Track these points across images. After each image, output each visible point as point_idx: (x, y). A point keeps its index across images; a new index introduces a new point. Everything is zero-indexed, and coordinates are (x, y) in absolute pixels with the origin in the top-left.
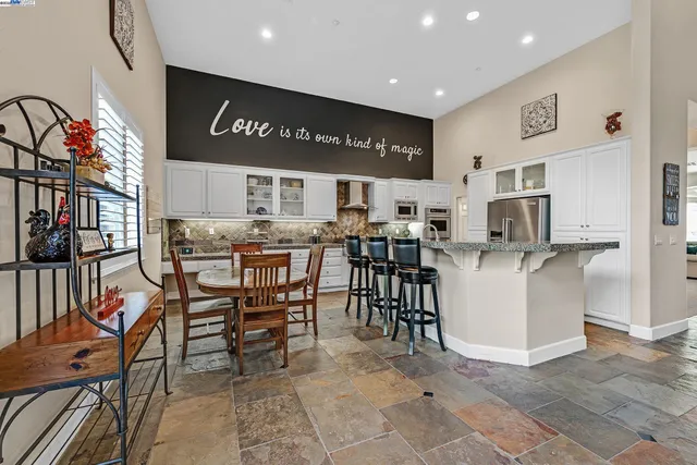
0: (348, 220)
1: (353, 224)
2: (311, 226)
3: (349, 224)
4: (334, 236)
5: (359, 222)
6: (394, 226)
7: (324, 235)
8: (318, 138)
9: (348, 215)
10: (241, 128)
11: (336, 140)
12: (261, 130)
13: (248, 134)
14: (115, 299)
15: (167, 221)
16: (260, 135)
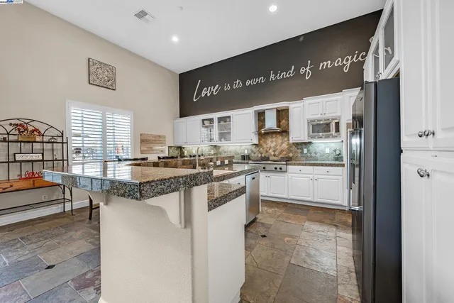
0: (272, 142)
1: (276, 145)
2: (243, 147)
3: (273, 145)
4: (260, 155)
5: (282, 143)
7: (253, 154)
8: (248, 83)
9: (272, 137)
10: (205, 93)
11: (262, 79)
12: (214, 90)
13: (209, 95)
14: (37, 176)
15: (178, 147)
16: (214, 94)
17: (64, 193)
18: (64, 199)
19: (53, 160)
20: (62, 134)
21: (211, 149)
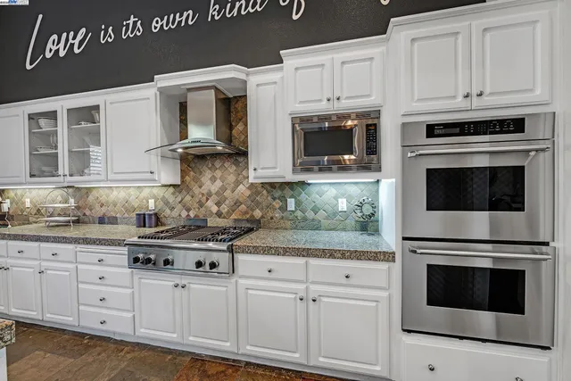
0: (213, 179)
1: (223, 189)
3: (215, 187)
4: (184, 214)
5: (237, 183)
6: (332, 191)
8: (156, 25)
9: (213, 168)
10: (54, 48)
11: (189, 17)
12: (76, 42)
13: (62, 54)
16: (76, 50)
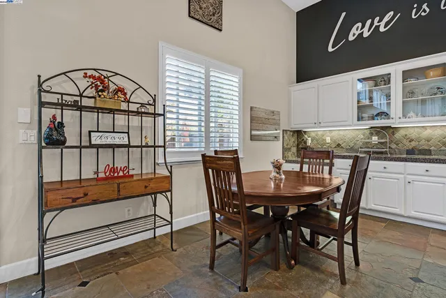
10: (359, 32)
12: (383, 24)
13: (366, 34)
14: (121, 174)
15: (294, 132)
16: (382, 29)
17: (155, 205)
18: (155, 215)
19: (141, 147)
20: (154, 101)
21: (372, 134)
